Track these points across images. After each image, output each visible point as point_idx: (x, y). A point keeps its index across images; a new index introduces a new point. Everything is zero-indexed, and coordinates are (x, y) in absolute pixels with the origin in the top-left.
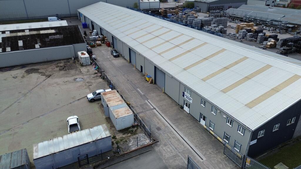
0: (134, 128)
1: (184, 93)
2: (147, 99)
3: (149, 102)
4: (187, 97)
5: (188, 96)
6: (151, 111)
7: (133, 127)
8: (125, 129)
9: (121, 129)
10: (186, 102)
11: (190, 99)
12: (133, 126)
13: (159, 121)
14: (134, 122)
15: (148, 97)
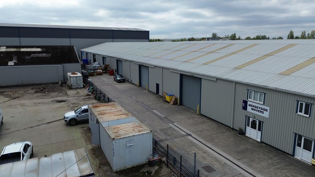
0: (152, 166)
1: (245, 102)
2: (173, 123)
3: (176, 126)
4: (254, 108)
5: (257, 105)
6: (183, 139)
7: (150, 163)
8: (132, 168)
9: (122, 168)
10: (251, 120)
11: (262, 111)
12: (149, 161)
13: (203, 153)
14: (152, 153)
15: (172, 120)
